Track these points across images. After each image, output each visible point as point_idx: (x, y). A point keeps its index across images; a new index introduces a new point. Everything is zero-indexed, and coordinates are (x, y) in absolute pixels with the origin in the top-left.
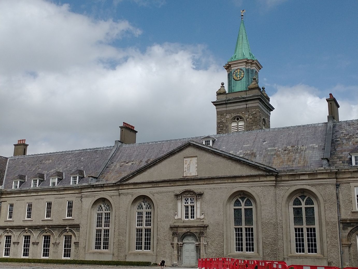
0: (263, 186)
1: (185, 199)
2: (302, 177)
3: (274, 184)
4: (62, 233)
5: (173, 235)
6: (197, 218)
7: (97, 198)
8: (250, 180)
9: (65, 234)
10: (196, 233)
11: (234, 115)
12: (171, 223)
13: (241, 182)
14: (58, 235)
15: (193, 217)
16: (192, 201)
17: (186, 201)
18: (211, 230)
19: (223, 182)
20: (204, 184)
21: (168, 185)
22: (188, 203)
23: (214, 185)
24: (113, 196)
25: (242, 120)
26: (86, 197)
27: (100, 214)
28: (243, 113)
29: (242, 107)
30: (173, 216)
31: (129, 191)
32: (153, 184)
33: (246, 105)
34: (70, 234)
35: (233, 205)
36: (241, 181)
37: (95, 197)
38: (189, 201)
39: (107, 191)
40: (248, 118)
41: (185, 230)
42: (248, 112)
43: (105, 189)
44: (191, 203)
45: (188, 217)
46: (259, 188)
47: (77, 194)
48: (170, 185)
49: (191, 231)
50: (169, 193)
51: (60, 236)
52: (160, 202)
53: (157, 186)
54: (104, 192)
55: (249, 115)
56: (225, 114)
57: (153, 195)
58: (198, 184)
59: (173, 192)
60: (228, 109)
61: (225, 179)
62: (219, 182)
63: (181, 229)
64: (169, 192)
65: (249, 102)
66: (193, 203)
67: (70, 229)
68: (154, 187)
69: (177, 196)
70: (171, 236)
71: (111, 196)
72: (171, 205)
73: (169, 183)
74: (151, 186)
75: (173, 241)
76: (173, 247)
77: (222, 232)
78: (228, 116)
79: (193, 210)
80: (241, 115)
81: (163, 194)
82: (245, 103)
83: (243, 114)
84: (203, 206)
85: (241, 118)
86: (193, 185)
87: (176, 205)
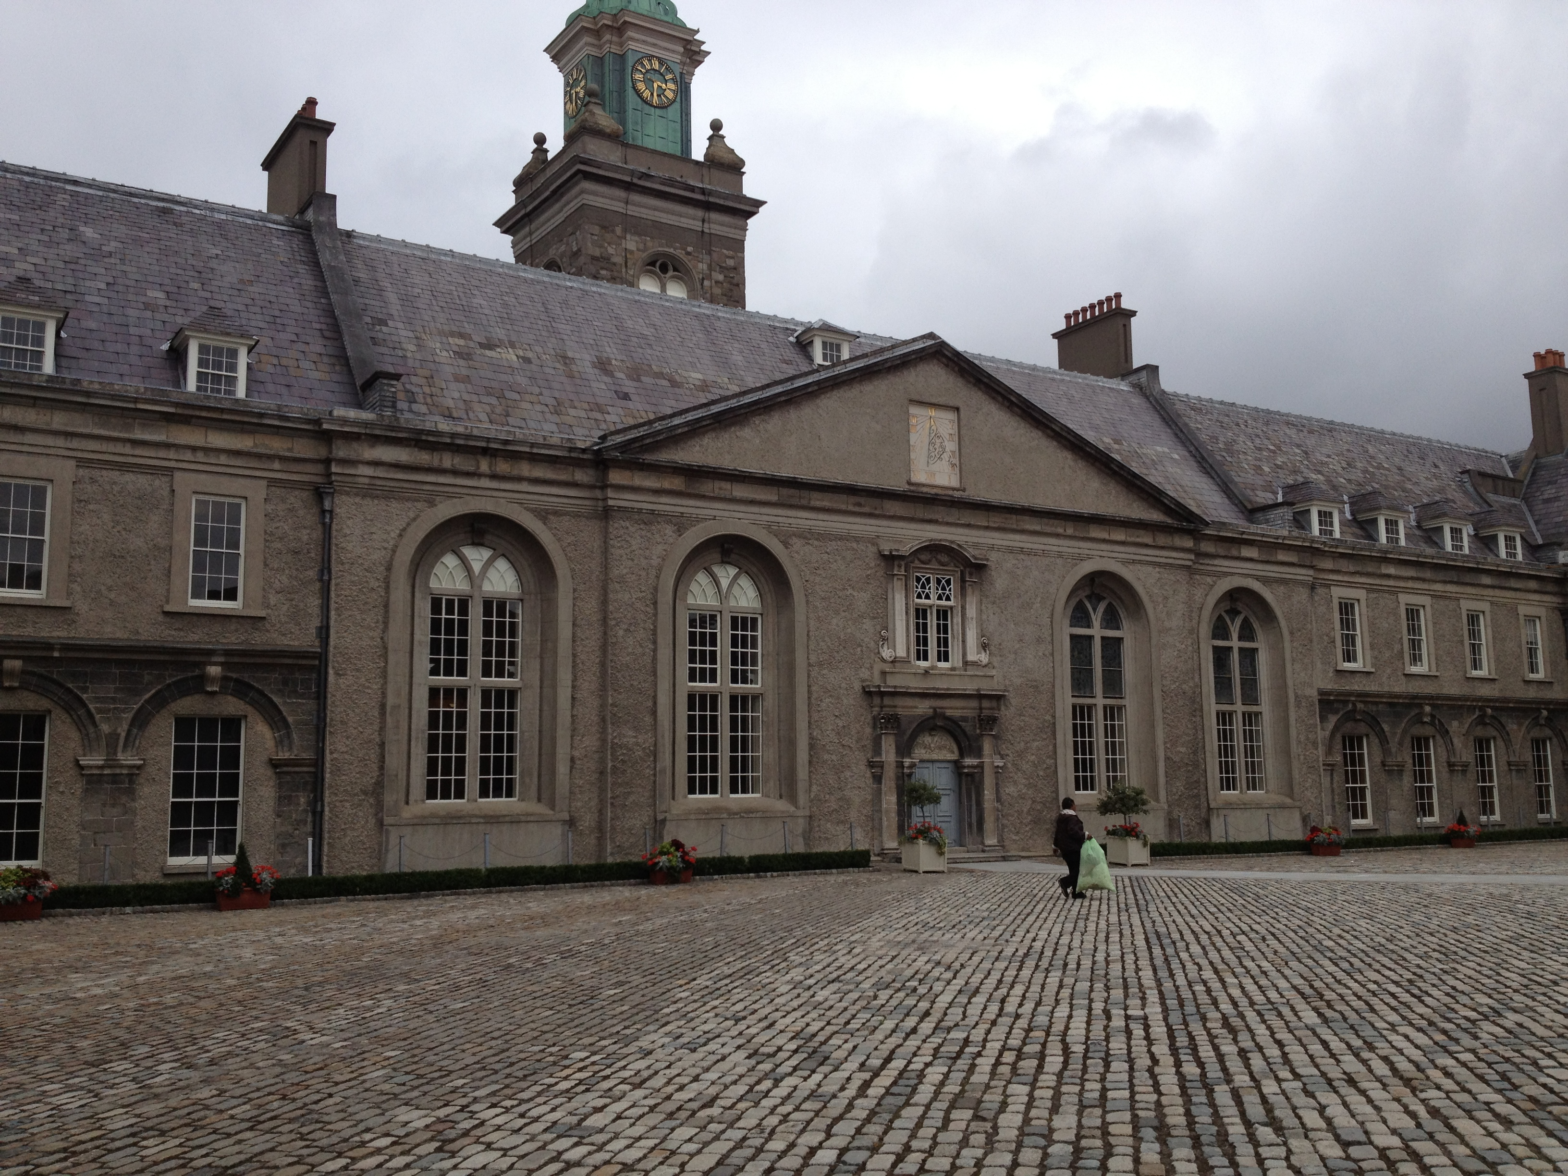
0: (1159, 565)
1: (918, 580)
2: (1246, 552)
3: (1189, 563)
4: (160, 701)
5: (874, 727)
6: (966, 663)
7: (446, 510)
8: (1129, 539)
9: (189, 705)
10: (965, 719)
11: (656, 247)
12: (865, 674)
13: (1104, 541)
14: (129, 716)
15: (944, 656)
16: (944, 589)
17: (923, 587)
18: (1013, 709)
19: (1048, 529)
20: (987, 528)
21: (851, 508)
22: (928, 597)
23: (1024, 537)
24: (556, 513)
25: (681, 279)
26: (370, 492)
27: (450, 603)
28: (690, 249)
29: (685, 222)
30: (872, 644)
31: (666, 504)
32: (785, 491)
33: (703, 221)
34: (231, 706)
35: (1067, 622)
36: (1104, 535)
37: (432, 504)
38: (933, 590)
39: (519, 479)
40: (710, 277)
41: (923, 708)
42: (709, 253)
43: (503, 467)
44: (940, 598)
45: (926, 652)
46: (1150, 569)
47: (277, 465)
48: (857, 509)
49: (949, 713)
50: (855, 545)
51: (141, 721)
52: (818, 579)
53: (804, 502)
54: (495, 484)
55: (710, 267)
56: (618, 230)
57: (786, 544)
58: (968, 526)
59: (874, 541)
60: (632, 210)
61: (1056, 522)
62: (1038, 528)
63: (909, 702)
64: (857, 539)
65: (714, 216)
66: (948, 599)
67: (234, 675)
68: (791, 506)
69: (890, 559)
70: (868, 730)
71: (543, 515)
72: (865, 596)
73: (853, 499)
74: (774, 498)
75: (877, 750)
76: (878, 779)
77: (1048, 717)
78: (631, 243)
79: (943, 629)
80: (680, 253)
81: (832, 545)
82: (700, 213)
83: (688, 254)
84: (984, 617)
85: (675, 270)
86: (948, 524)
87: (885, 599)
